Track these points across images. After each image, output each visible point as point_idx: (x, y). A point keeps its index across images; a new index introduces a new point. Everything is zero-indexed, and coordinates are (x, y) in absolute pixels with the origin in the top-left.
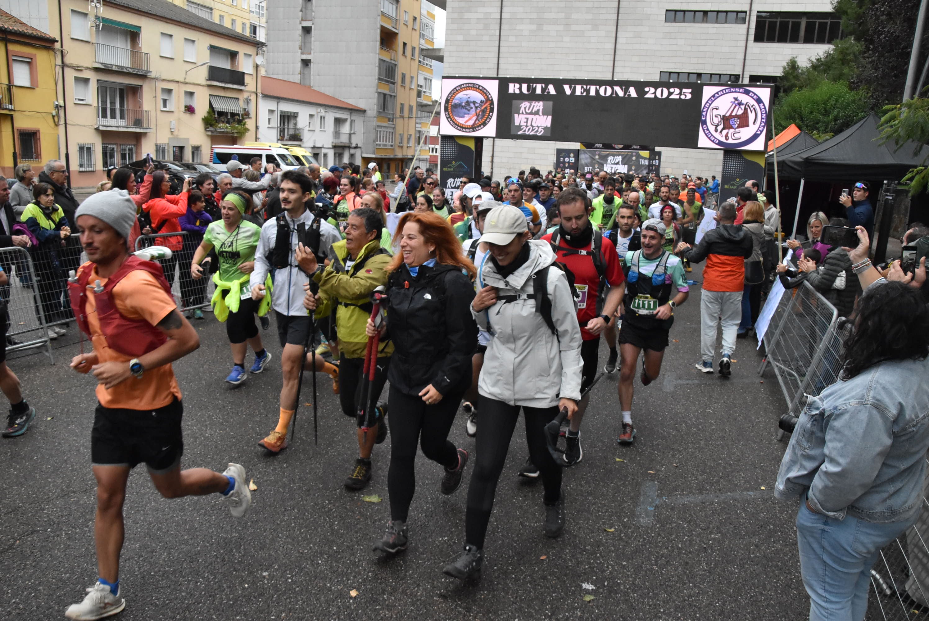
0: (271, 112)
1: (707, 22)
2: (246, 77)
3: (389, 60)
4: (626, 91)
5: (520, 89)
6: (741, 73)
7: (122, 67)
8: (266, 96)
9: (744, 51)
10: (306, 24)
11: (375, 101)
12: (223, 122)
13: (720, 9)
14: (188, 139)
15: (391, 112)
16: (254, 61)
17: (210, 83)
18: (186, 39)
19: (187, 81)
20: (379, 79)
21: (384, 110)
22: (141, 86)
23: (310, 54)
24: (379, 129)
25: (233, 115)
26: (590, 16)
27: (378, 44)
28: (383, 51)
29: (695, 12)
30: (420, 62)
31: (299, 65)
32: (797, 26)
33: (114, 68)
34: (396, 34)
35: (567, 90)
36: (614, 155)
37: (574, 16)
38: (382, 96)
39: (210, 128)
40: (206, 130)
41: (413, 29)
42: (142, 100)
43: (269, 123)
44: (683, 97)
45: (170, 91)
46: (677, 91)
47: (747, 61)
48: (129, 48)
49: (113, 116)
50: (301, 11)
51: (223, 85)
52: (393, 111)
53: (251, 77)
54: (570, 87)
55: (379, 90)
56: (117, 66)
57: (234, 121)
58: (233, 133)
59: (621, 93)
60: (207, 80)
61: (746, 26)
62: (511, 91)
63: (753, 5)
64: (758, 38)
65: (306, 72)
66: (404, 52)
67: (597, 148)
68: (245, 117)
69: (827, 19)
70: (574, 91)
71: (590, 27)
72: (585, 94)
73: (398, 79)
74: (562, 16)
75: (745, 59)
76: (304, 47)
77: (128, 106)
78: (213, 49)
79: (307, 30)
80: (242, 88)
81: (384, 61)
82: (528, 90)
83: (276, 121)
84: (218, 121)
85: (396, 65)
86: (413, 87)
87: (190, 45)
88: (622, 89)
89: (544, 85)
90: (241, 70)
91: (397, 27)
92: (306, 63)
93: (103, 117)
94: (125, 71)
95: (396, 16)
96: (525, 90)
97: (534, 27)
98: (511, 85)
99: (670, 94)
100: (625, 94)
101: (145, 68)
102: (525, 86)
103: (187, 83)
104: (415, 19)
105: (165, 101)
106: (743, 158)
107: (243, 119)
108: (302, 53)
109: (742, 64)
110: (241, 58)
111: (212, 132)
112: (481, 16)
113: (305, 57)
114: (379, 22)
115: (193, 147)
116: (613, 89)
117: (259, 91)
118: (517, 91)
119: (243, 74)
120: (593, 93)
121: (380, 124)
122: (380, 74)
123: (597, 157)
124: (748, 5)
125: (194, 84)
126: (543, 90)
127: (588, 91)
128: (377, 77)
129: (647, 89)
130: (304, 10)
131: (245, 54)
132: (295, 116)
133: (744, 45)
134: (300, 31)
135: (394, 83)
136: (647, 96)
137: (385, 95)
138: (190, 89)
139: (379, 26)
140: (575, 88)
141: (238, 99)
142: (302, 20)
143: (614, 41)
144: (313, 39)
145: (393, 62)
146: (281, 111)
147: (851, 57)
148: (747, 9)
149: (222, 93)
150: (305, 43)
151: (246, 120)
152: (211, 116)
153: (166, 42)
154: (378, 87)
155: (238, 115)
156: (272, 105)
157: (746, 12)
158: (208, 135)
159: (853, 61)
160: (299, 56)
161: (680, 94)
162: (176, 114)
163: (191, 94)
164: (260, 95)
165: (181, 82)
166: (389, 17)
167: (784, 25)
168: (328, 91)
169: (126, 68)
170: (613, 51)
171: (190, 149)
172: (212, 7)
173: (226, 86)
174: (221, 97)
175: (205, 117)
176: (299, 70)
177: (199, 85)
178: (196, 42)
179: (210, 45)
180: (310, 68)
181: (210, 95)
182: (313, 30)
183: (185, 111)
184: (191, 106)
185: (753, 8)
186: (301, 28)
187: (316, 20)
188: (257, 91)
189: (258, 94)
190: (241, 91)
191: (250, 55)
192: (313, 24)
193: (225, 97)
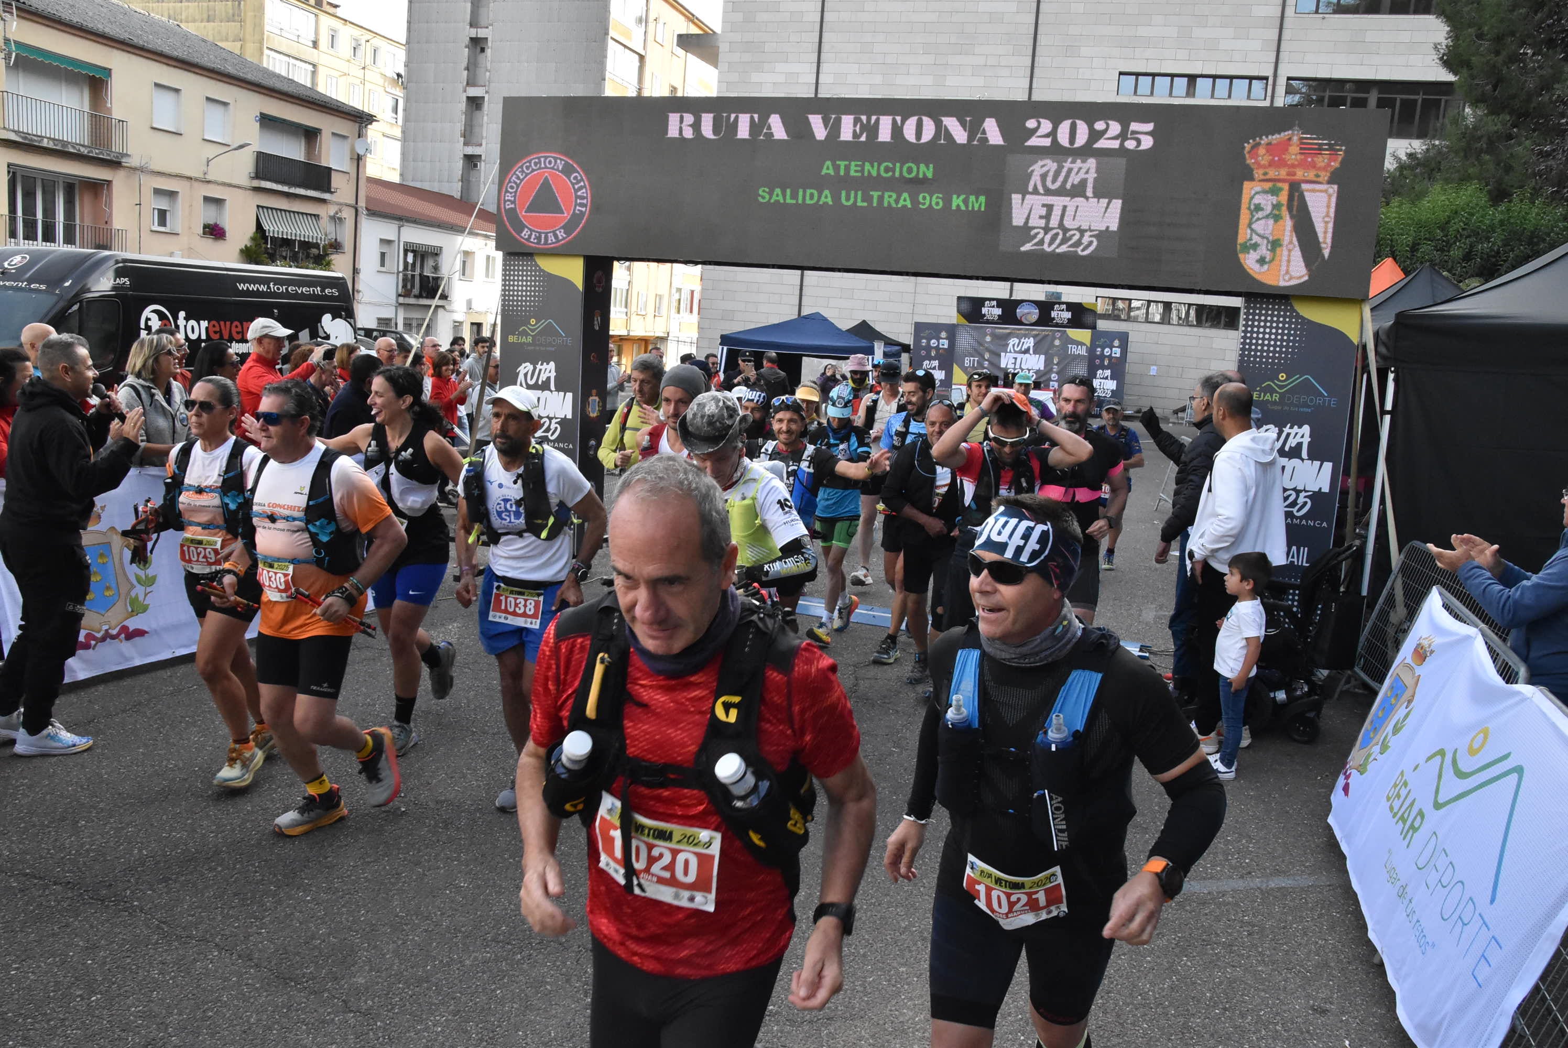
0: (386, 242)
2: (333, 174)
4: (974, 129)
5: (696, 126)
7: (65, 143)
8: (373, 213)
10: (473, 92)
13: (1219, 73)
16: (353, 149)
17: (256, 183)
18: (208, 99)
19: (209, 177)
22: (109, 183)
23: (481, 145)
25: (306, 245)
29: (1172, 75)
31: (459, 164)
33: (45, 143)
35: (818, 127)
36: (1019, 337)
42: (110, 207)
43: (383, 264)
44: (1130, 144)
45: (172, 194)
46: (1115, 128)
48: (86, 108)
49: (49, 236)
50: (467, 69)
51: (285, 189)
53: (345, 177)
54: (826, 121)
56: (54, 140)
57: (308, 256)
59: (960, 136)
60: (253, 178)
61: (1267, 103)
62: (673, 132)
63: (1280, 66)
65: (472, 176)
67: (988, 322)
68: (330, 251)
69: (1417, 93)
70: (835, 130)
72: (863, 138)
76: (470, 133)
77: (82, 220)
78: (267, 122)
79: (475, 104)
80: (326, 196)
82: (716, 129)
83: (396, 261)
84: (273, 256)
87: (218, 110)
88: (963, 124)
89: (756, 116)
90: (324, 164)
92: (472, 161)
93: (27, 237)
94: (72, 150)
96: (707, 130)
98: (674, 118)
99: (1095, 135)
100: (971, 138)
101: (116, 148)
102: (707, 121)
103: (209, 182)
104: (674, 90)
105: (162, 215)
106: (1298, 316)
107: (327, 254)
108: (466, 144)
110: (326, 140)
113: (470, 150)
116: (939, 125)
117: (362, 204)
118: (688, 133)
119: (330, 169)
120: (885, 134)
123: (988, 339)
124: (1272, 66)
125: (223, 184)
126: (755, 128)
127: (873, 130)
129: (1031, 124)
130: (471, 66)
131: (334, 134)
132: (436, 253)
134: (463, 105)
136: (1033, 142)
138: (215, 192)
140: (838, 122)
141: (317, 216)
142: (468, 84)
144: (485, 118)
146: (406, 243)
147: (1483, 144)
148: (1269, 73)
149: (283, 204)
150: (471, 124)
151: (333, 257)
152: (257, 245)
153: (165, 101)
155: (316, 246)
156: (388, 230)
157: (1266, 78)
159: (1487, 152)
160: (460, 149)
161: (1123, 136)
162: (183, 240)
163: (219, 202)
164: (363, 212)
165: (196, 180)
167: (1338, 104)
169: (74, 145)
172: (315, 61)
173: (293, 190)
174: (281, 210)
175: (246, 246)
176: (460, 172)
177: (235, 186)
178: (231, 107)
179: (261, 114)
180: (479, 171)
181: (258, 206)
182: (486, 104)
183: (204, 233)
184: (216, 225)
185: (1279, 72)
186: (465, 99)
187: (492, 85)
188: (357, 203)
189: (360, 209)
190: (324, 201)
191: (344, 137)
192: (487, 92)
193: (289, 212)
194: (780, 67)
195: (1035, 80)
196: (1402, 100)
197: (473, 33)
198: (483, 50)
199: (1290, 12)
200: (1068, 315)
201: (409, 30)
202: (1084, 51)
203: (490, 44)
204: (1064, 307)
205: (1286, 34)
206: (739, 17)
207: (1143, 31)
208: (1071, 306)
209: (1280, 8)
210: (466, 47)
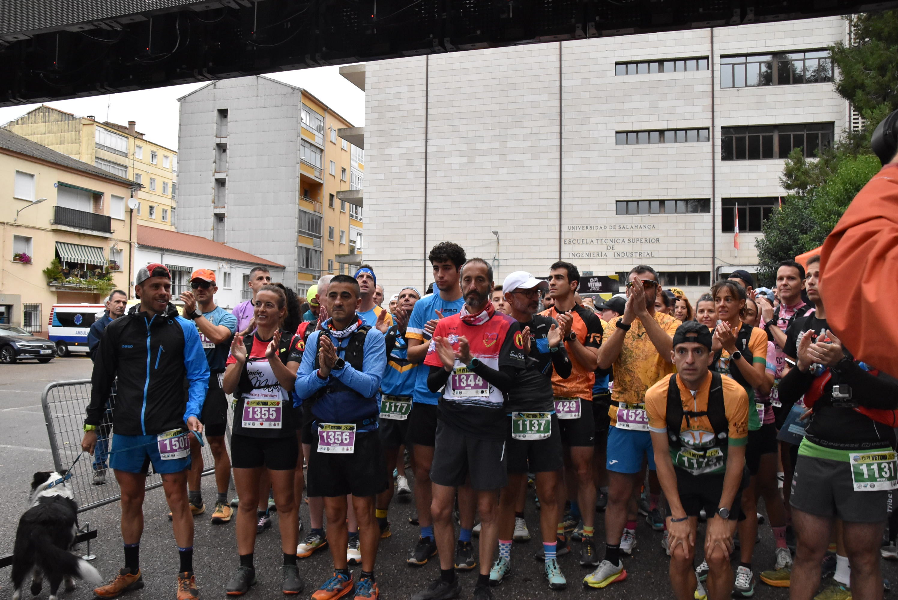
1: (664, 142)
2: (112, 222)
3: (312, 212)
6: (710, 196)
8: (143, 247)
9: (711, 172)
10: (220, 176)
11: (295, 256)
12: (77, 276)
13: (679, 127)
14: (20, 296)
15: (316, 268)
16: (127, 206)
17: (56, 227)
18: (18, 172)
19: (18, 223)
20: (300, 232)
21: (307, 266)
24: (301, 288)
25: (93, 267)
26: (529, 144)
27: (297, 193)
28: (304, 203)
29: (649, 131)
30: (352, 216)
31: (212, 220)
32: (769, 141)
34: (320, 185)
37: (510, 145)
38: (305, 251)
39: (54, 283)
40: (48, 284)
41: (341, 180)
47: (716, 182)
50: (215, 162)
51: (77, 230)
52: (319, 267)
53: (122, 223)
55: (300, 244)
57: (94, 275)
58: (90, 289)
60: (52, 224)
61: (710, 143)
63: (715, 120)
64: (727, 156)
65: (220, 228)
66: (331, 205)
68: (110, 270)
69: (803, 131)
71: (529, 156)
73: (325, 232)
74: (497, 145)
75: (714, 181)
76: (217, 201)
78: (62, 187)
79: (221, 183)
80: (107, 235)
81: (306, 212)
84: (67, 275)
85: (321, 218)
86: (344, 242)
87: (25, 179)
90: (106, 214)
91: (322, 177)
92: (220, 218)
95: (321, 166)
97: (465, 160)
103: (19, 226)
104: (344, 170)
107: (108, 273)
108: (215, 208)
109: (711, 185)
110: (107, 199)
111: (57, 287)
112: (404, 151)
113: (218, 211)
114: (298, 170)
115: (26, 307)
117: (134, 240)
119: (110, 218)
121: (301, 281)
122: (300, 226)
124: (711, 121)
125: (30, 227)
128: (297, 230)
130: (217, 161)
131: (113, 196)
133: (711, 165)
134: (213, 184)
135: (320, 238)
137: (308, 250)
138: (25, 233)
139: (298, 175)
141: (101, 249)
142: (215, 172)
143: (558, 170)
144: (227, 191)
145: (317, 214)
148: (708, 124)
149: (75, 241)
150: (219, 196)
151: (113, 275)
152: (55, 267)
154: (298, 240)
155: (101, 267)
156: (154, 257)
157: (708, 128)
158: (52, 292)
160: (212, 211)
163: (28, 240)
164: (135, 246)
165: (8, 224)
166: (312, 167)
167: (754, 141)
168: (244, 247)
170: (559, 180)
171: (22, 309)
172: (127, 164)
173: (82, 231)
174: (74, 245)
175: (47, 268)
176: (212, 225)
177: (39, 229)
178: (35, 177)
179: (59, 182)
180: (224, 223)
181: (57, 242)
182: (227, 182)
183: (14, 260)
184: (25, 255)
185: (715, 124)
186: (214, 180)
187: (230, 171)
188: (130, 240)
189: (132, 244)
190: (106, 238)
191: (122, 198)
192: (227, 175)
193: (81, 246)
194: (402, 144)
195: (563, 140)
196: (794, 135)
197: (218, 141)
198: (224, 151)
199: (717, 88)
200: (599, 284)
201: (179, 141)
202: (592, 120)
203: (228, 147)
204: (596, 279)
205: (716, 101)
206: (376, 116)
207: (627, 106)
208: (600, 279)
209: (710, 86)
210: (214, 149)
